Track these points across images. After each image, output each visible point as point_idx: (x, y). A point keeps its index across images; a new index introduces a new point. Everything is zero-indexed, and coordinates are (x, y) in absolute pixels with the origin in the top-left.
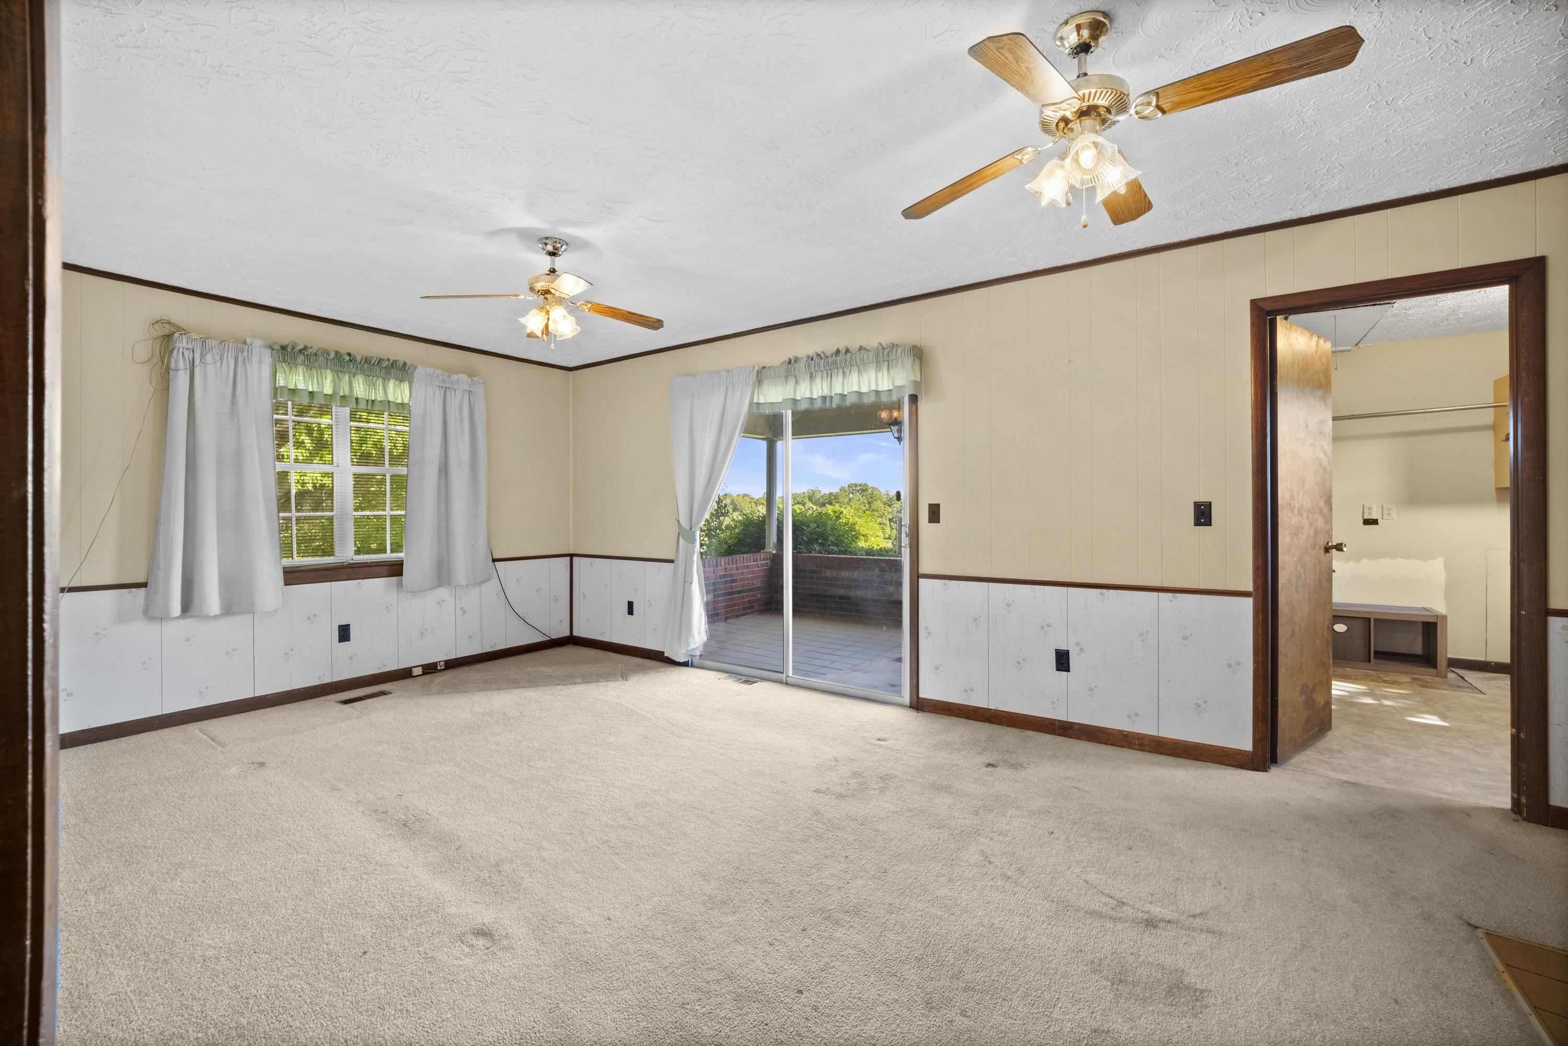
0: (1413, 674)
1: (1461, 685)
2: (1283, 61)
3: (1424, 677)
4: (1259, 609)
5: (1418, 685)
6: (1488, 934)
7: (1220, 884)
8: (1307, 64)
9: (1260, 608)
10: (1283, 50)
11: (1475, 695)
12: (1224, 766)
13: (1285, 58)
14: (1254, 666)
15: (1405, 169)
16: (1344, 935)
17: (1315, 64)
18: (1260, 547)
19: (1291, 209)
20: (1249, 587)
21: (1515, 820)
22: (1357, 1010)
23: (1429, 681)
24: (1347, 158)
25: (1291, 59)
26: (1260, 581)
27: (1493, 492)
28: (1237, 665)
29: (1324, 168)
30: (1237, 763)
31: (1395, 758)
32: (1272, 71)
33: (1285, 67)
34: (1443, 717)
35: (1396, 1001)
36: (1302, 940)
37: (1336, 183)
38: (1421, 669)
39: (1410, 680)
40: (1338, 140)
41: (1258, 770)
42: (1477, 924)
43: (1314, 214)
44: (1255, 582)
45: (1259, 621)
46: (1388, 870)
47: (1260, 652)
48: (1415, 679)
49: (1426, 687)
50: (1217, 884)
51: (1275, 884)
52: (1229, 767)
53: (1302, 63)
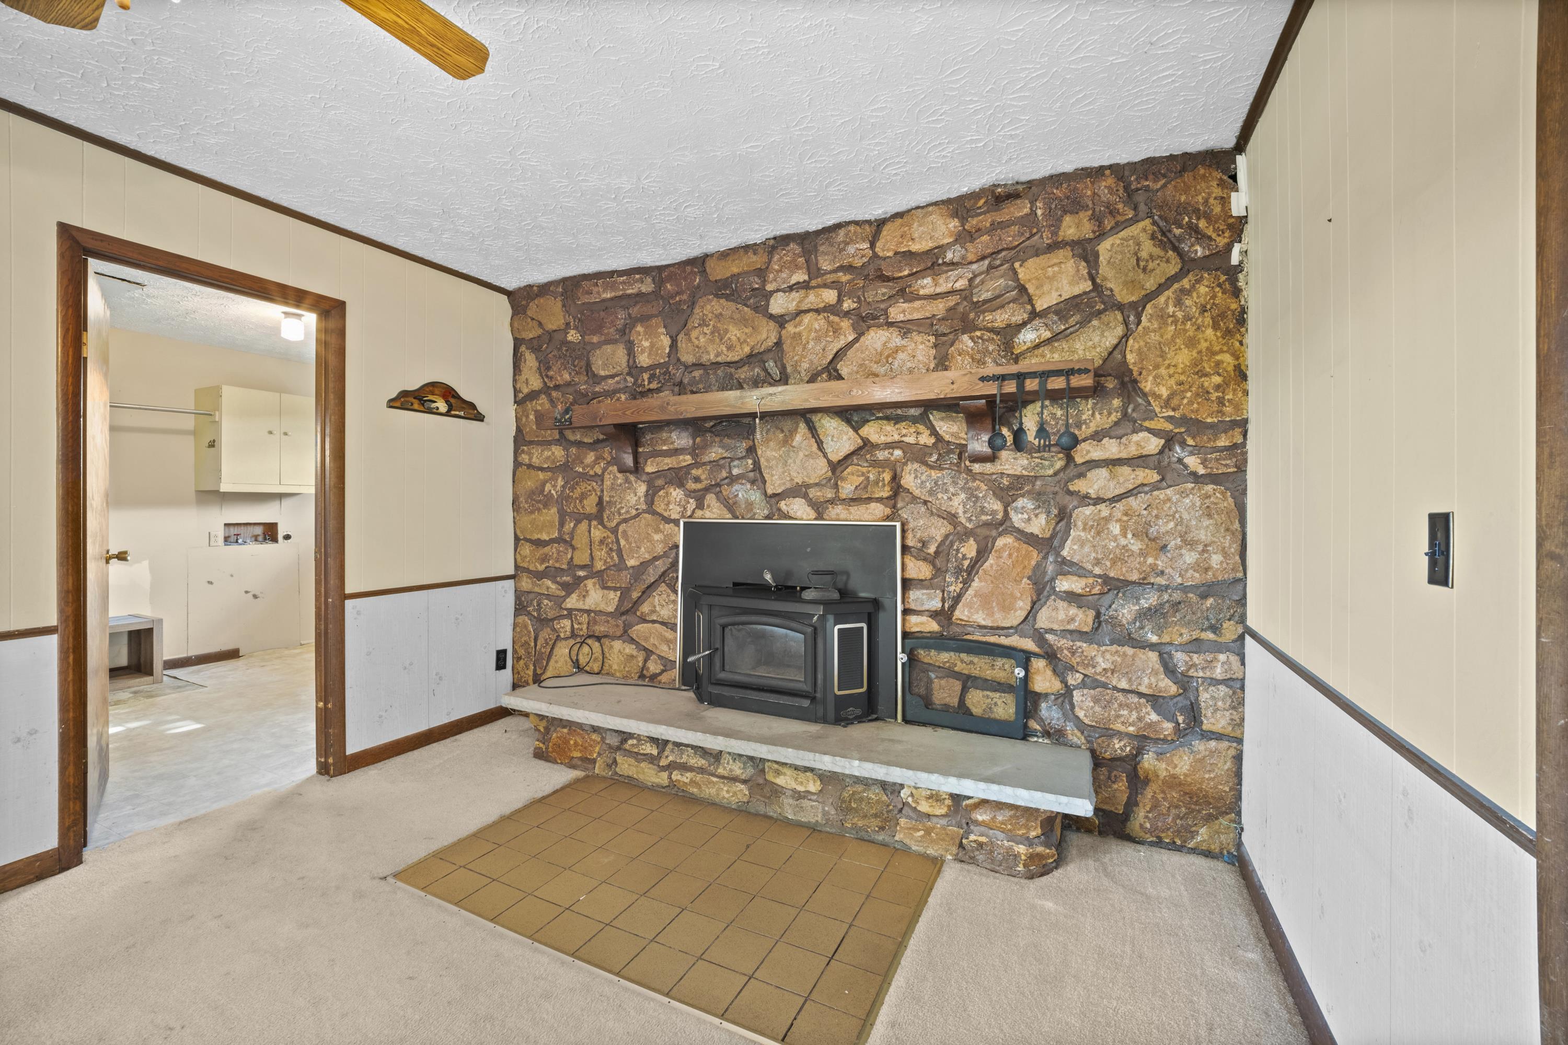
0: (129, 687)
1: (180, 685)
2: (426, 26)
3: (142, 687)
4: (68, 648)
5: (144, 697)
6: (396, 876)
7: (171, 1029)
8: (439, 49)
9: (71, 645)
10: (437, 16)
11: (197, 691)
12: (10, 893)
13: (431, 26)
14: (60, 727)
15: (275, 170)
16: (332, 963)
17: (443, 55)
18: (71, 563)
19: (138, 135)
20: (52, 619)
21: (328, 780)
22: (402, 1013)
23: (149, 690)
24: (247, 126)
25: (433, 30)
26: (69, 610)
27: (193, 495)
28: (31, 734)
29: (217, 119)
30: (32, 877)
31: (195, 776)
32: (411, 25)
33: (423, 32)
34: (196, 720)
35: (411, 978)
36: (309, 1001)
37: (213, 141)
38: (138, 680)
39: (131, 695)
40: (258, 104)
41: (68, 868)
42: (385, 875)
43: (157, 156)
44: (61, 611)
45: (69, 663)
46: (299, 879)
47: (71, 706)
48: (135, 693)
49: (152, 697)
50: (169, 1032)
51: (228, 974)
52: (22, 889)
53: (437, 44)
